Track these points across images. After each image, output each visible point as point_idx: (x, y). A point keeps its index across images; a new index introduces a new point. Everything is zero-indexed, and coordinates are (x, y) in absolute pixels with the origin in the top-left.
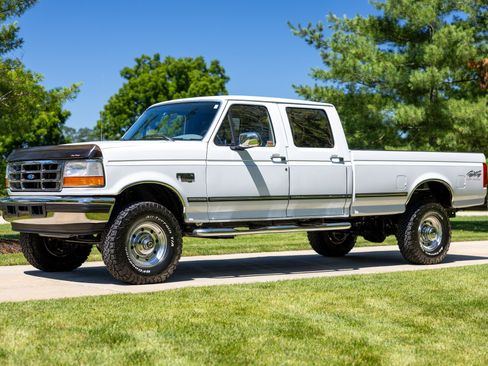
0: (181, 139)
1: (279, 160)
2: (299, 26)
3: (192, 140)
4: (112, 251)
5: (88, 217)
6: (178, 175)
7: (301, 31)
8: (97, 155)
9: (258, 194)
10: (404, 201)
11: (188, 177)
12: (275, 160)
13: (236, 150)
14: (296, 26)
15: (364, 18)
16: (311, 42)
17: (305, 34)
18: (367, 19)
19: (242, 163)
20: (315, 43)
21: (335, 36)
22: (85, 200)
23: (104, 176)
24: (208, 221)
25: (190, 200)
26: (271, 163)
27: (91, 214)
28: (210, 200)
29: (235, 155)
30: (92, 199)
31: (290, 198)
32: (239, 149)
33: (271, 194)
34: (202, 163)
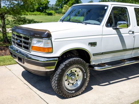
0: (89, 23)
1: (131, 33)
3: (95, 24)
4: (56, 85)
6: (89, 43)
8: (49, 36)
11: (93, 44)
12: (130, 33)
13: (115, 29)
19: (117, 35)
23: (52, 47)
24: (101, 63)
25: (94, 55)
26: (128, 35)
29: (114, 31)
31: (134, 49)
32: (116, 29)
33: (127, 48)
34: (101, 36)
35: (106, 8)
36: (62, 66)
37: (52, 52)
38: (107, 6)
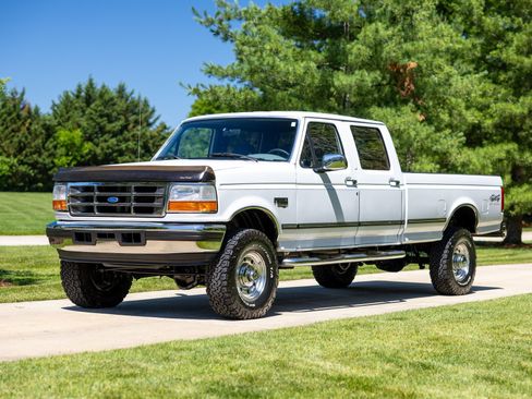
1: (351, 183)
2: (205, 14)
3: (275, 161)
5: (200, 246)
6: (276, 199)
7: (208, 20)
8: (210, 178)
9: (335, 221)
10: (441, 228)
11: (282, 202)
12: (348, 183)
13: (318, 172)
14: (203, 15)
15: (276, 7)
16: (217, 33)
17: (212, 23)
18: (280, 9)
19: (323, 187)
20: (221, 35)
21: (245, 27)
22: (196, 227)
23: (217, 202)
24: (294, 250)
25: (285, 227)
26: (345, 187)
27: (204, 243)
28: (298, 227)
29: (317, 178)
30: (203, 226)
31: (359, 224)
32: (321, 172)
33: (346, 221)
34: (293, 186)
35: (293, 124)
36: (233, 242)
37: (215, 212)
38: (296, 121)
